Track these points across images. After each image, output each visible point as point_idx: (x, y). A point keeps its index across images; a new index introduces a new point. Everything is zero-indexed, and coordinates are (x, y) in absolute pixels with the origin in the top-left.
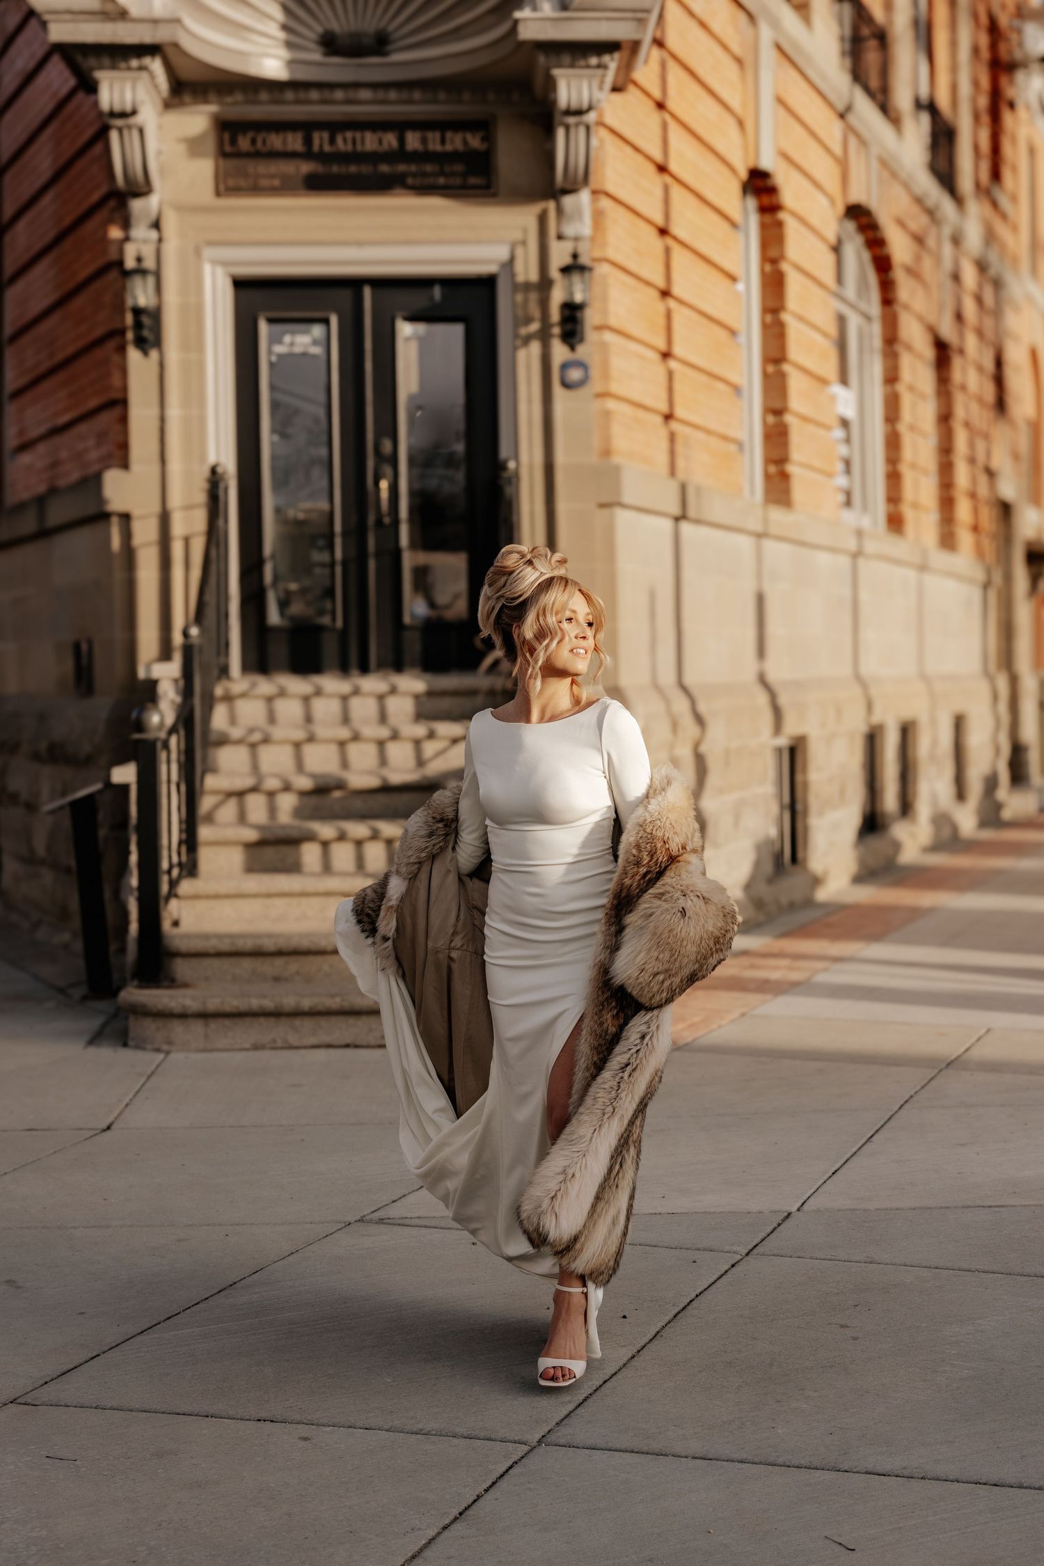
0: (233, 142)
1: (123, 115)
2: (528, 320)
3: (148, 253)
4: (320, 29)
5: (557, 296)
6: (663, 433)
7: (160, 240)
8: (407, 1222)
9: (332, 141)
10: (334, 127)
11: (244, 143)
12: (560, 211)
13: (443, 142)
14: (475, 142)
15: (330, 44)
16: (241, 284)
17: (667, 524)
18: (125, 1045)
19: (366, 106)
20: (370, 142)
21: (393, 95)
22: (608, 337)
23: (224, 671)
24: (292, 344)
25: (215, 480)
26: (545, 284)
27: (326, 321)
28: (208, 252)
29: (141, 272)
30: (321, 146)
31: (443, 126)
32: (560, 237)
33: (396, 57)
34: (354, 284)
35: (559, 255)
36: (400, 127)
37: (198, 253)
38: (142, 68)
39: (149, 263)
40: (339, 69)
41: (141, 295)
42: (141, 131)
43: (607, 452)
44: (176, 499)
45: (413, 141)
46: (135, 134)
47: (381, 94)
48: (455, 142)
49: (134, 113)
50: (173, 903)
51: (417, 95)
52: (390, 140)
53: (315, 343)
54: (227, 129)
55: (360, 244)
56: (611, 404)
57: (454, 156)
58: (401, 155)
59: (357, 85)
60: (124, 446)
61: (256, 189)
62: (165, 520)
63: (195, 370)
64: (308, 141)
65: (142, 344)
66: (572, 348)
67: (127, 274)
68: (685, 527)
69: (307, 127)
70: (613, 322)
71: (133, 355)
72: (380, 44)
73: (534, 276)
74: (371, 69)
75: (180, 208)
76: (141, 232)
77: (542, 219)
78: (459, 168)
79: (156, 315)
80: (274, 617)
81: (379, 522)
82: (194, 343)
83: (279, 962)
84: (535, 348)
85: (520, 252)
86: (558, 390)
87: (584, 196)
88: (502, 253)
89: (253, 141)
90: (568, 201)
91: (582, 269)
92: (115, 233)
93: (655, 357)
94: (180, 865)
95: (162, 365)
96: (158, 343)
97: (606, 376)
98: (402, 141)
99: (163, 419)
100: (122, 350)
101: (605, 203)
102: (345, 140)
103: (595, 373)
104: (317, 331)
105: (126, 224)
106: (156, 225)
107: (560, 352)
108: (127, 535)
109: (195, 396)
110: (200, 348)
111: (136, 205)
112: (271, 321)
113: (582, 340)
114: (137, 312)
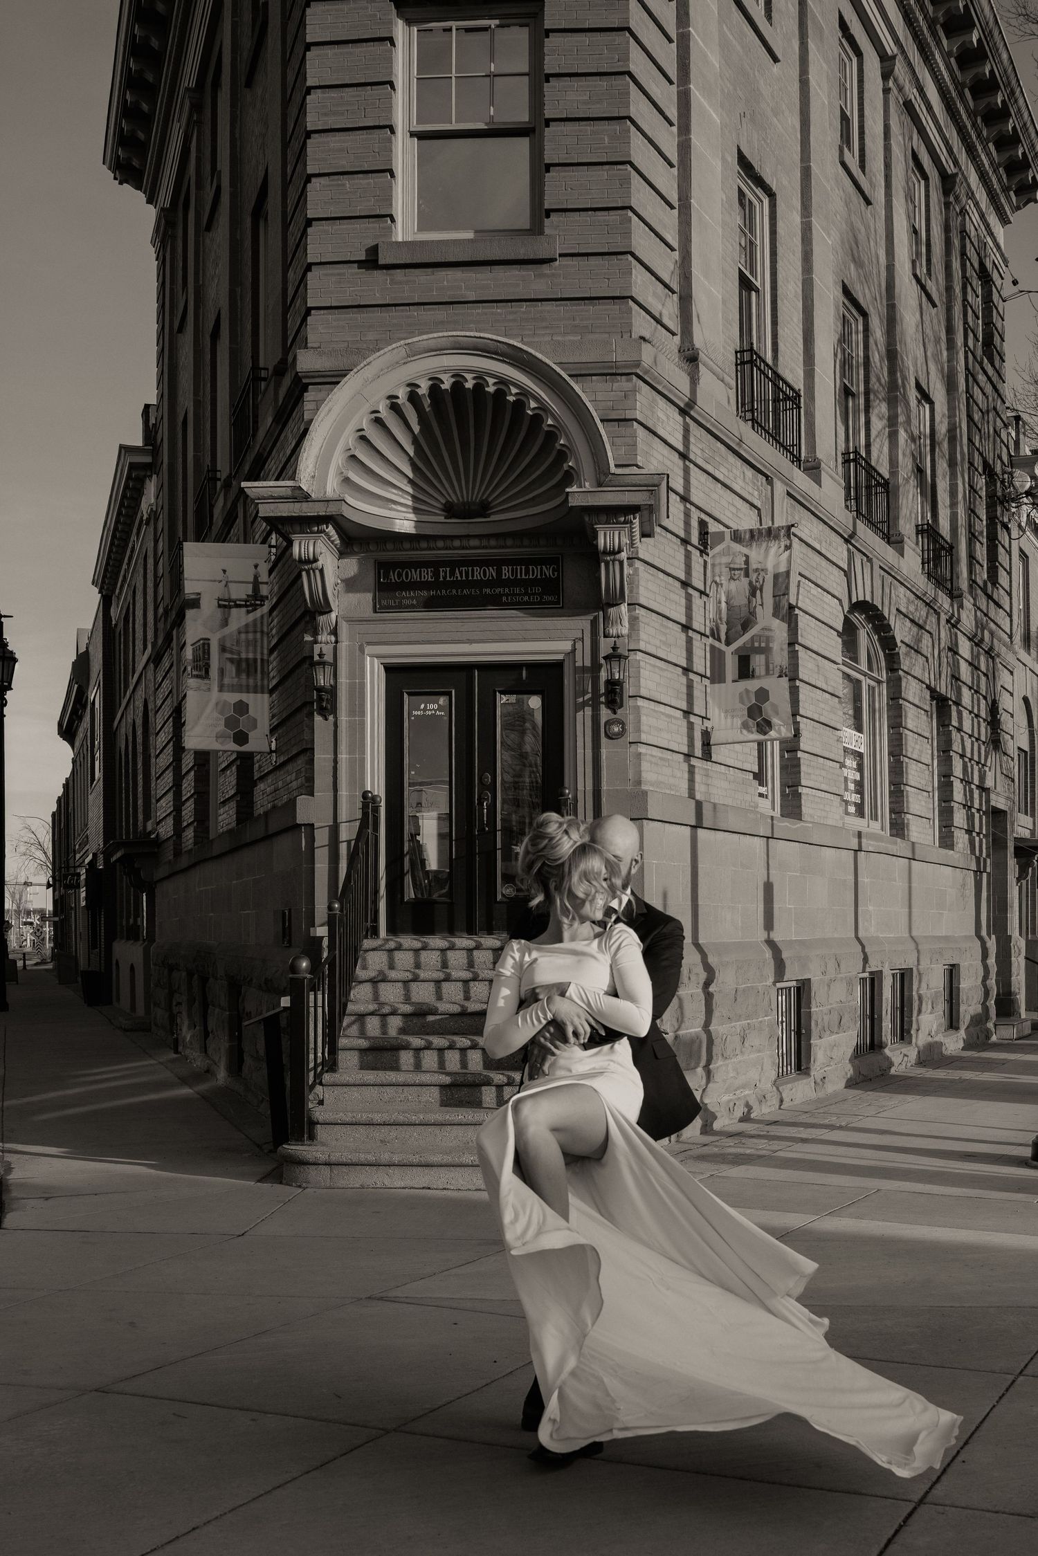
0: (386, 576)
1: (308, 562)
2: (584, 693)
3: (328, 650)
4: (443, 501)
5: (603, 675)
6: (685, 767)
7: (337, 642)
8: (397, 1300)
9: (452, 573)
10: (453, 564)
11: (394, 577)
12: (606, 618)
13: (527, 572)
14: (549, 572)
15: (450, 510)
16: (389, 669)
17: (687, 831)
18: (281, 1183)
19: (475, 551)
20: (478, 574)
21: (493, 542)
22: (640, 702)
23: (375, 932)
24: (425, 709)
25: (368, 801)
26: (595, 668)
27: (449, 694)
28: (368, 649)
29: (323, 664)
30: (445, 577)
31: (527, 562)
32: (605, 636)
33: (493, 518)
34: (467, 668)
35: (605, 647)
36: (498, 563)
37: (362, 650)
38: (319, 532)
39: (328, 658)
40: (456, 527)
41: (323, 679)
42: (322, 571)
43: (639, 782)
44: (343, 815)
45: (506, 572)
46: (317, 572)
47: (485, 542)
48: (535, 572)
49: (315, 560)
50: (319, 1089)
51: (509, 542)
52: (492, 572)
53: (440, 708)
54: (383, 567)
55: (470, 642)
56: (642, 749)
57: (534, 582)
58: (499, 582)
59: (468, 537)
60: (310, 780)
61: (400, 608)
62: (334, 830)
63: (358, 729)
64: (436, 574)
65: (324, 712)
66: (615, 713)
67: (313, 664)
68: (700, 832)
69: (435, 565)
70: (643, 692)
71: (318, 719)
72: (483, 509)
73: (588, 663)
74: (477, 526)
75: (350, 621)
76: (324, 637)
77: (594, 623)
78: (538, 589)
79: (333, 691)
80: (410, 893)
81: (482, 830)
82: (358, 709)
83: (385, 1129)
84: (588, 711)
85: (579, 645)
86: (604, 740)
87: (624, 608)
88: (567, 646)
89: (400, 575)
90: (612, 611)
91: (620, 657)
92: (308, 638)
93: (679, 714)
94: (322, 1064)
95: (336, 725)
96: (334, 711)
97: (638, 730)
98: (499, 572)
99: (336, 761)
100: (311, 715)
101: (640, 612)
102: (461, 573)
103: (630, 728)
104: (442, 700)
105: (315, 633)
106: (334, 632)
107: (605, 714)
108: (311, 839)
109: (358, 745)
110: (363, 713)
111: (322, 619)
112: (409, 694)
113: (621, 706)
114: (320, 690)
